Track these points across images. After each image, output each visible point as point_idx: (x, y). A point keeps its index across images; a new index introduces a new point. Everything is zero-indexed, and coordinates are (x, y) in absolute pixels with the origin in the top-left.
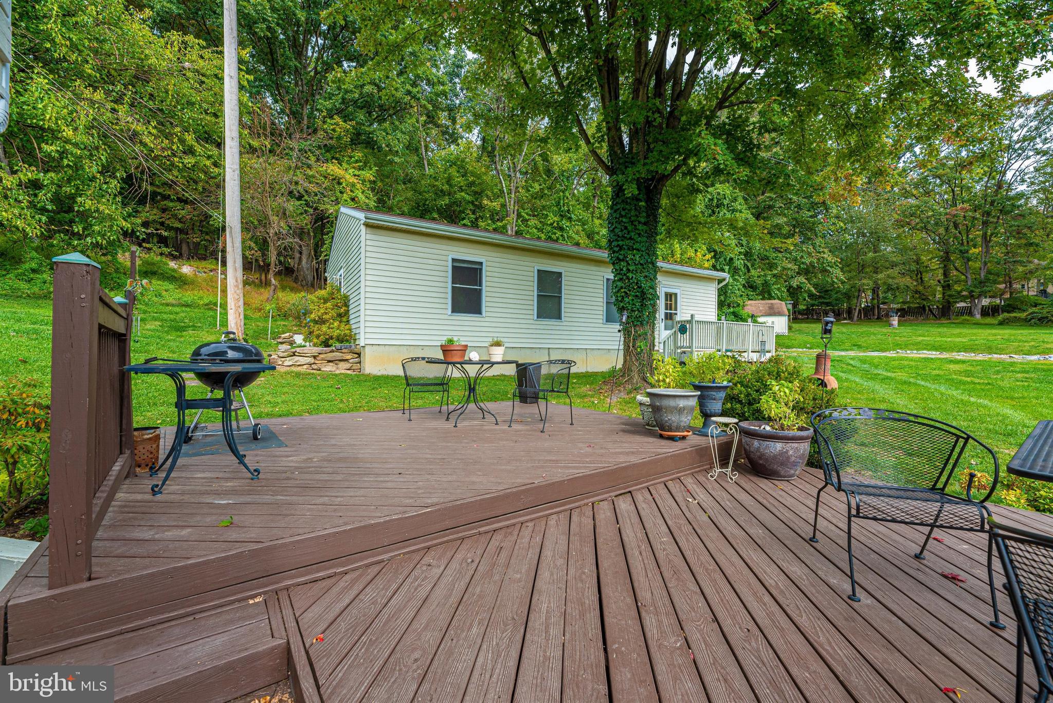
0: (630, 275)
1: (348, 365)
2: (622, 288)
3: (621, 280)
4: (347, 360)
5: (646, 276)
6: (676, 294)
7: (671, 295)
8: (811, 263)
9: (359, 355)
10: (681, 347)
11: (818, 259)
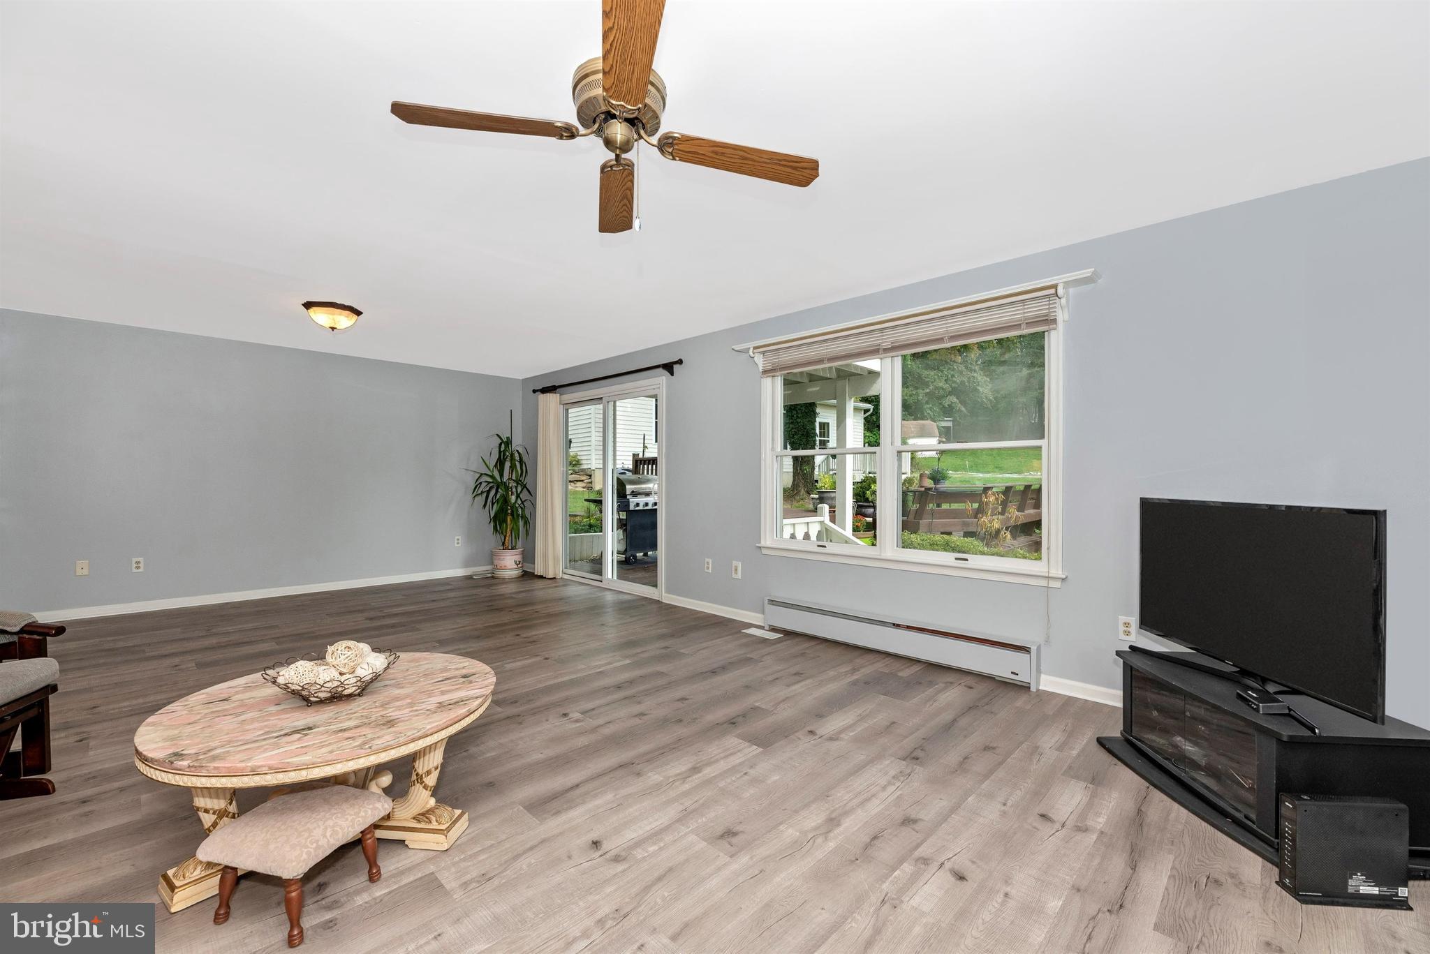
0: (799, 420)
1: (584, 485)
2: (793, 428)
3: (792, 423)
4: (582, 481)
5: (809, 421)
6: (828, 424)
7: (824, 424)
8: (962, 382)
9: (590, 476)
10: (833, 470)
11: (969, 378)
